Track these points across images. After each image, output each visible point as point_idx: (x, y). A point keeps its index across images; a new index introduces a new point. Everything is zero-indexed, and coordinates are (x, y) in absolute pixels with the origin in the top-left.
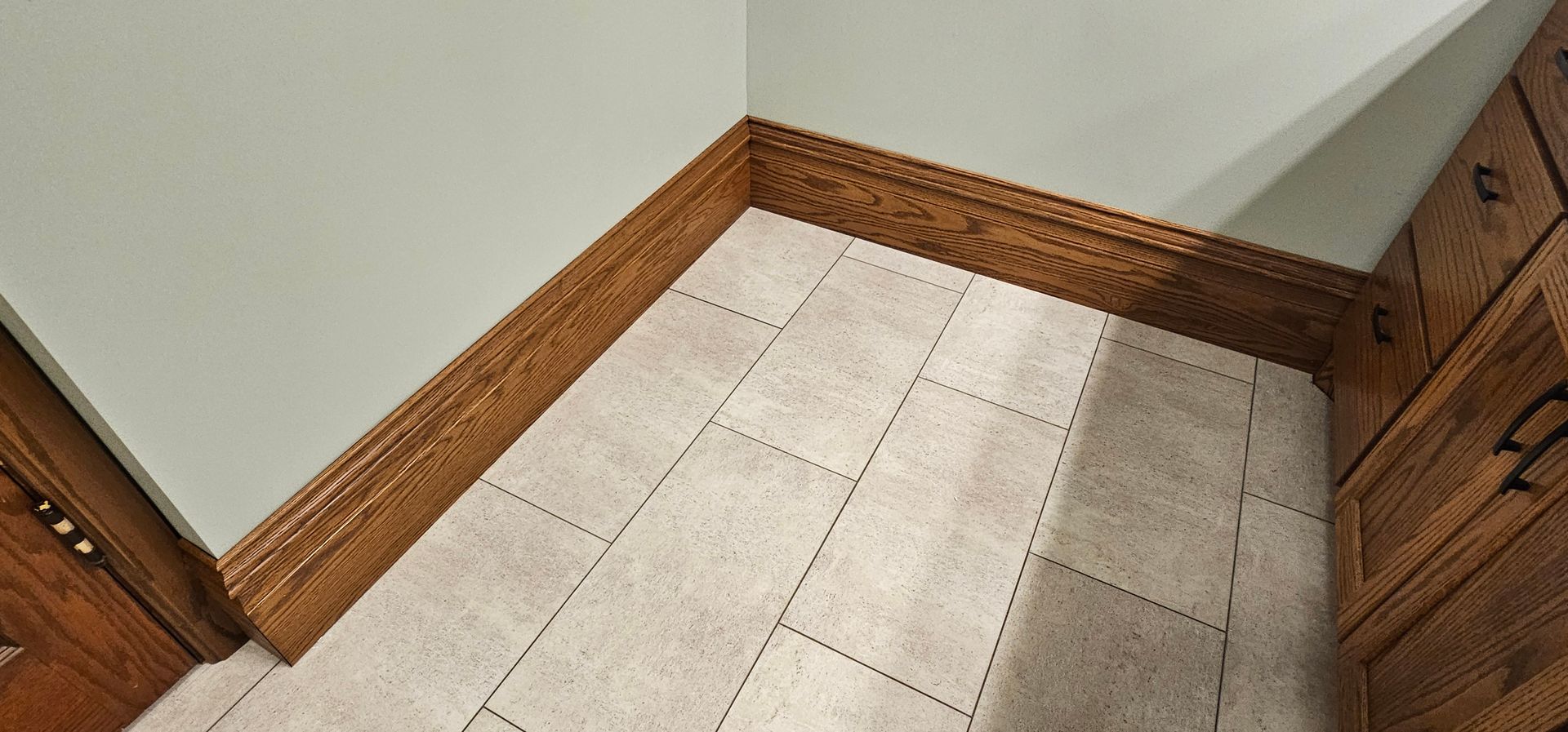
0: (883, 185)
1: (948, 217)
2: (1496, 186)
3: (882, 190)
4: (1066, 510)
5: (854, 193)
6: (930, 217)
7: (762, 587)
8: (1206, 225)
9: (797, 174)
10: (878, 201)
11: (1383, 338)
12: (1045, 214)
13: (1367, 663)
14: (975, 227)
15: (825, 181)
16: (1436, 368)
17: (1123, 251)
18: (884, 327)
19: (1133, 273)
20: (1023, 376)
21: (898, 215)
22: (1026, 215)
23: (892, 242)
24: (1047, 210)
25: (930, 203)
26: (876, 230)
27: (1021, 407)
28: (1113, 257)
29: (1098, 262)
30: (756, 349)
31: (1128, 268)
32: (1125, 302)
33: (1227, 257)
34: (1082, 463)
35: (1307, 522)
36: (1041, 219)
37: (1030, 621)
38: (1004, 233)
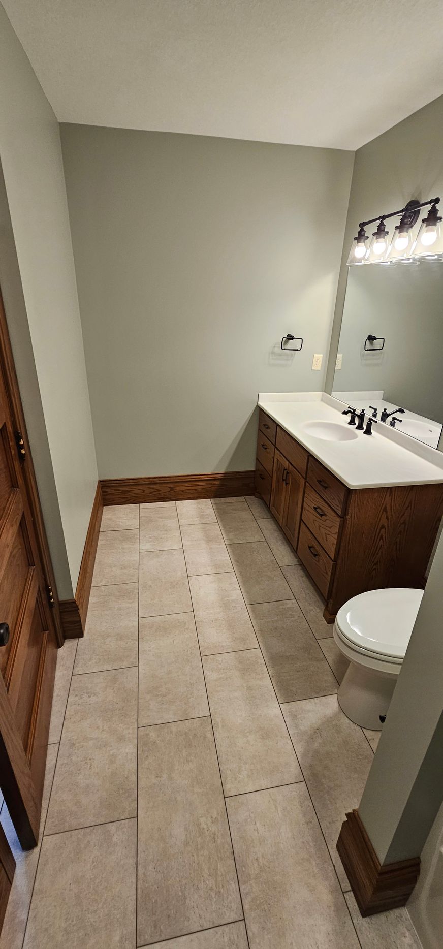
0: (144, 486)
1: (164, 489)
2: (265, 447)
3: (145, 488)
4: (227, 535)
5: (137, 491)
6: (160, 491)
7: (179, 573)
8: (222, 471)
9: (118, 492)
10: (144, 491)
11: (263, 478)
12: (188, 480)
13: (286, 526)
14: (172, 489)
15: (127, 491)
16: (272, 478)
17: (208, 482)
18: (164, 519)
19: (212, 487)
20: (201, 516)
21: (151, 493)
22: (184, 481)
23: (150, 501)
24: (188, 479)
25: (158, 487)
26: (144, 500)
27: (206, 522)
28: (207, 485)
29: (204, 487)
30: (137, 535)
31: (210, 486)
32: (213, 495)
33: (229, 476)
34: (224, 527)
35: (269, 519)
36: (187, 481)
37: (234, 554)
38: (180, 488)
